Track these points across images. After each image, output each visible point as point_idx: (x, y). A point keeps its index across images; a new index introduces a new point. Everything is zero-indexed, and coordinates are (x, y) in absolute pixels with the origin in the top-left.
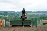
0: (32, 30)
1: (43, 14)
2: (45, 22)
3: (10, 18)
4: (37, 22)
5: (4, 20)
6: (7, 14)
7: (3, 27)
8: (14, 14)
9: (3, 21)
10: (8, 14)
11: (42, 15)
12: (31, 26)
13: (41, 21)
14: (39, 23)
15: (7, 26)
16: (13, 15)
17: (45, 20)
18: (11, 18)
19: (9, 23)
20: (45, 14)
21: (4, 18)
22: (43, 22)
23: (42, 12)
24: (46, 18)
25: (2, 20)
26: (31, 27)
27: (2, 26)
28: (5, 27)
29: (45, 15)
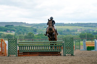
0: (64, 61)
1: (87, 28)
2: (90, 46)
3: (18, 37)
4: (74, 46)
5: (6, 42)
6: (11, 29)
7: (4, 56)
8: (27, 28)
9: (4, 43)
10: (14, 29)
11: (85, 31)
12: (62, 52)
13: (82, 43)
14: (78, 47)
15: (12, 54)
16: (25, 30)
17: (91, 42)
18: (20, 36)
19: (16, 47)
20: (90, 28)
21: (5, 37)
22: (87, 46)
23: (85, 24)
24: (92, 36)
25: (2, 40)
26: (62, 54)
27: (2, 54)
28: (8, 56)
29: (91, 31)
